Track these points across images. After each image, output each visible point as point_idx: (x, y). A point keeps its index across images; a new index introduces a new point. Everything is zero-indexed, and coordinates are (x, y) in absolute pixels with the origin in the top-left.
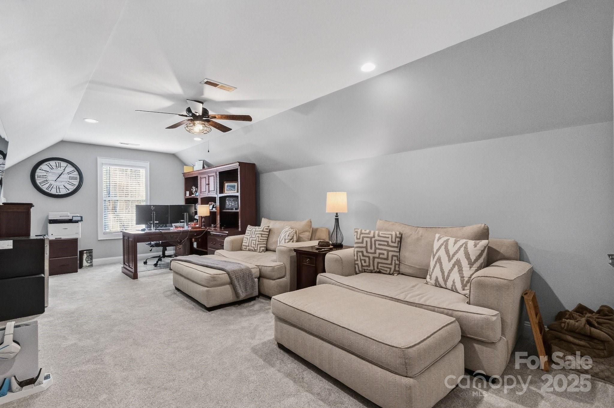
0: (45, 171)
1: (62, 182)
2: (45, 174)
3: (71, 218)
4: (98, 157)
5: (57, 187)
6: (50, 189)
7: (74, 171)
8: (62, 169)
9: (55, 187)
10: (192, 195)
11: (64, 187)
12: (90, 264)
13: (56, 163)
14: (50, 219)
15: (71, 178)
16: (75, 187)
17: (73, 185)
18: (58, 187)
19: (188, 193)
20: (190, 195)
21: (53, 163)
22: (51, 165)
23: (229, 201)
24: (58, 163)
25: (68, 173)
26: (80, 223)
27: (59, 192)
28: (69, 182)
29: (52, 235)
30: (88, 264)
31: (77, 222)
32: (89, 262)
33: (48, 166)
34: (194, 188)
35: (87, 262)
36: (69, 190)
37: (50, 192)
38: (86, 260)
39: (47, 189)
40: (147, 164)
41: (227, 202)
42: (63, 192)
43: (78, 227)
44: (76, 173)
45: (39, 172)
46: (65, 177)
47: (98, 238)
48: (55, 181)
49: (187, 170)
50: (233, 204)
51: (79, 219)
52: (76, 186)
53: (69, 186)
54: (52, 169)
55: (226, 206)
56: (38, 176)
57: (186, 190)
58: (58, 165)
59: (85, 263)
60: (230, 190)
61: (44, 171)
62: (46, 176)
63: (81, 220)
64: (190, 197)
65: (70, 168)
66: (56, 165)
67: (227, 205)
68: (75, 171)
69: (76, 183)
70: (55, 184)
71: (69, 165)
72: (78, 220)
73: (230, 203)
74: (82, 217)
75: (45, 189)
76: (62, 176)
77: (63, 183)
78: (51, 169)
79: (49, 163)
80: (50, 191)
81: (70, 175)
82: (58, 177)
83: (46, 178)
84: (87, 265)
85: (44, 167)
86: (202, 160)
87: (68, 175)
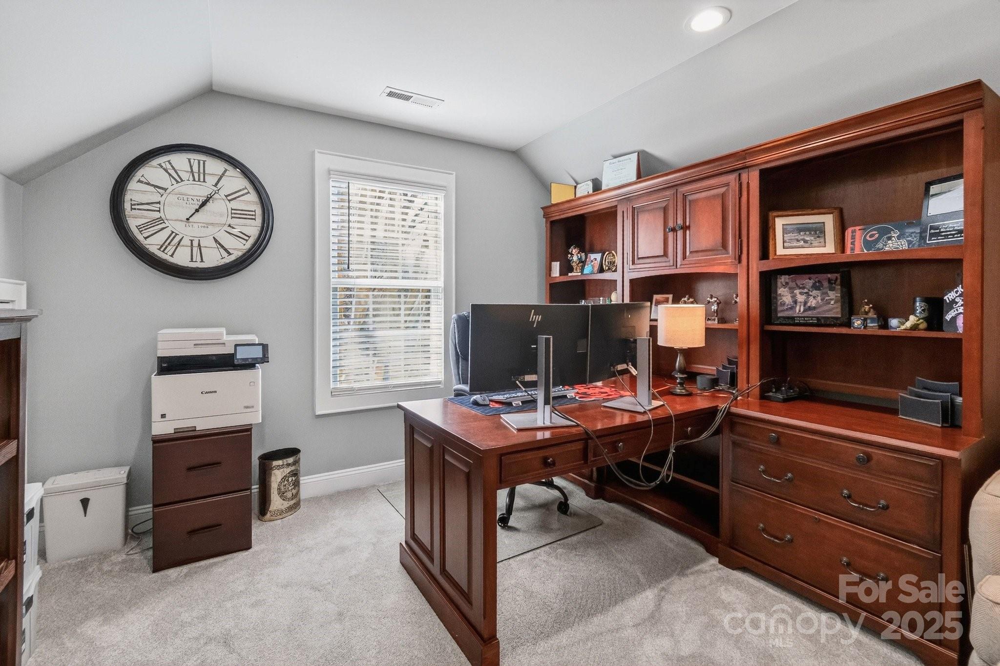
0: (155, 186)
1: (207, 225)
2: (156, 198)
3: (229, 350)
4: (316, 151)
5: (192, 241)
6: (170, 250)
7: (246, 191)
8: (211, 180)
9: (186, 242)
10: (570, 274)
11: (214, 244)
12: (292, 502)
13: (192, 161)
14: (161, 353)
15: (236, 214)
16: (248, 245)
17: (245, 237)
18: (195, 244)
19: (556, 266)
20: (562, 273)
21: (180, 160)
22: (174, 168)
23: (792, 289)
24: (196, 162)
25: (229, 198)
26: (260, 369)
27: (199, 259)
28: (229, 226)
29: (163, 416)
30: (287, 504)
31: (249, 365)
32: (289, 495)
33: (166, 170)
34: (575, 251)
35: (282, 494)
36: (229, 254)
37: (171, 260)
38: (279, 489)
39: (163, 247)
40: (450, 180)
41: (781, 291)
42: (213, 259)
43: (253, 383)
44: (253, 197)
45: (135, 191)
46: (218, 208)
47: (315, 413)
48: (188, 219)
49: (559, 195)
50: (812, 302)
51: (258, 353)
52: (251, 241)
53: (230, 242)
54: (178, 182)
55: (780, 309)
56: (132, 205)
57: (552, 258)
58: (195, 169)
59: (276, 503)
60: (802, 243)
61: (152, 189)
62: (159, 203)
63: (264, 359)
64: (564, 279)
65: (235, 181)
66: (191, 167)
67: (783, 304)
68: (249, 193)
69: (253, 229)
70: (187, 232)
71: (232, 172)
72: (253, 359)
73: (801, 298)
74: (265, 347)
75: (154, 250)
76: (209, 205)
77: (211, 230)
78: (174, 182)
79: (169, 161)
80: (172, 256)
81: (234, 205)
82: (197, 211)
83: (159, 211)
84: (283, 508)
85: (151, 172)
86: (634, 152)
87: (227, 202)
